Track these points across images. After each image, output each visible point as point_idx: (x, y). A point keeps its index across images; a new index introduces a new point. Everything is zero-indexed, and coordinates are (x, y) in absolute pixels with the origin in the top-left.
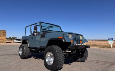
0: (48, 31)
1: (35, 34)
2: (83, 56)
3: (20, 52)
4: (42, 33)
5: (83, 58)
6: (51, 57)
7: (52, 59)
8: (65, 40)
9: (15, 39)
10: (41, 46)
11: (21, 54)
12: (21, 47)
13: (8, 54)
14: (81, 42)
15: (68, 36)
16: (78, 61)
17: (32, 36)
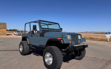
0: (47, 30)
1: (35, 31)
2: (81, 55)
3: (20, 49)
4: (41, 32)
5: (81, 56)
6: (50, 57)
7: (51, 59)
8: (63, 41)
9: (16, 32)
10: (40, 45)
11: (21, 51)
12: (21, 44)
13: (9, 49)
14: (79, 41)
15: (67, 36)
16: (75, 59)
17: (31, 34)
